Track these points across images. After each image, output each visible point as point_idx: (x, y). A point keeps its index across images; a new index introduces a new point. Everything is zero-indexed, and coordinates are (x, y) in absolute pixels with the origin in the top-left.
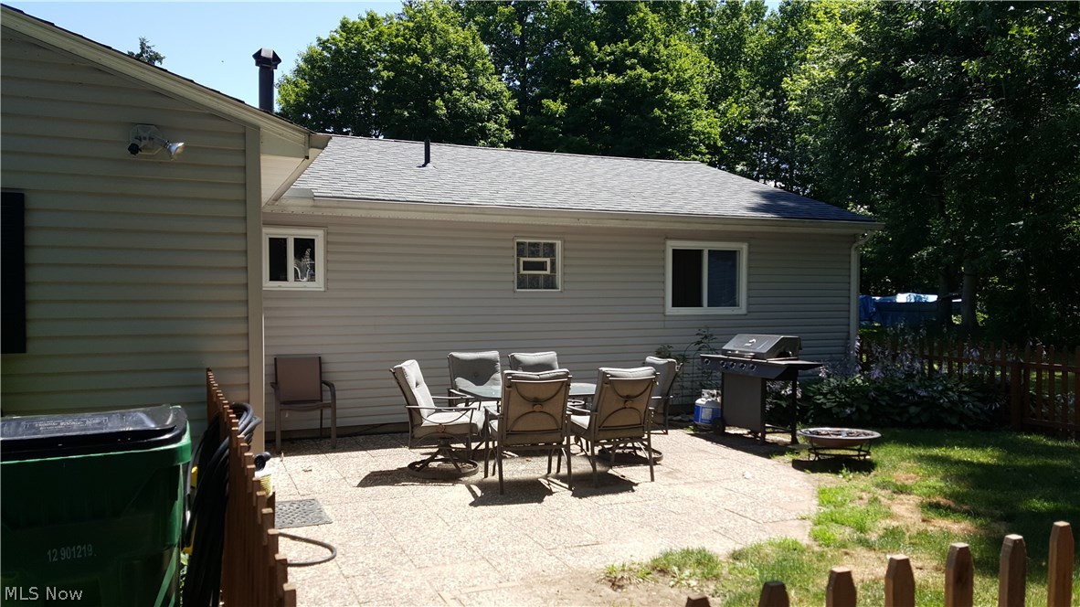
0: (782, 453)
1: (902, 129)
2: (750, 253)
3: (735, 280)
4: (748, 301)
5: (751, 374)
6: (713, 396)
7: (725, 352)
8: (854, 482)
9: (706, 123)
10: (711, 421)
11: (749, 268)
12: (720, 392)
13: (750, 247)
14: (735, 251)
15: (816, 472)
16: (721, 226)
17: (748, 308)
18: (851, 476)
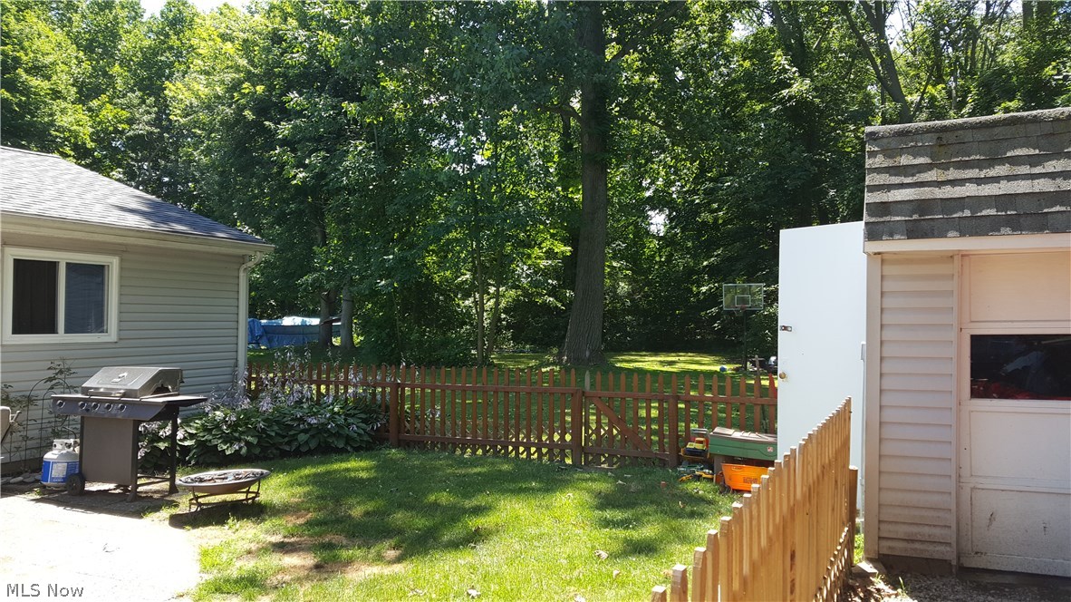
0: (157, 508)
1: (288, 157)
2: (122, 269)
3: (103, 301)
4: (119, 326)
5: (119, 417)
6: (69, 446)
7: (85, 391)
8: (241, 533)
9: (72, 118)
10: (65, 479)
11: (121, 286)
12: (78, 440)
13: (122, 261)
14: (103, 266)
15: (198, 527)
16: (84, 234)
17: (119, 335)
18: (238, 525)
